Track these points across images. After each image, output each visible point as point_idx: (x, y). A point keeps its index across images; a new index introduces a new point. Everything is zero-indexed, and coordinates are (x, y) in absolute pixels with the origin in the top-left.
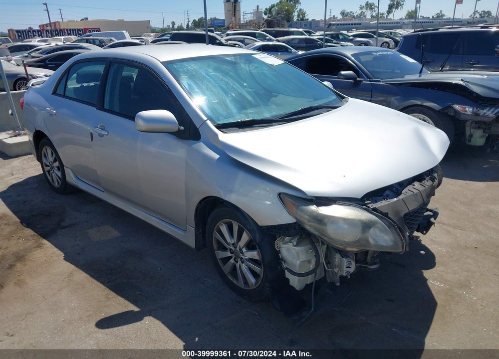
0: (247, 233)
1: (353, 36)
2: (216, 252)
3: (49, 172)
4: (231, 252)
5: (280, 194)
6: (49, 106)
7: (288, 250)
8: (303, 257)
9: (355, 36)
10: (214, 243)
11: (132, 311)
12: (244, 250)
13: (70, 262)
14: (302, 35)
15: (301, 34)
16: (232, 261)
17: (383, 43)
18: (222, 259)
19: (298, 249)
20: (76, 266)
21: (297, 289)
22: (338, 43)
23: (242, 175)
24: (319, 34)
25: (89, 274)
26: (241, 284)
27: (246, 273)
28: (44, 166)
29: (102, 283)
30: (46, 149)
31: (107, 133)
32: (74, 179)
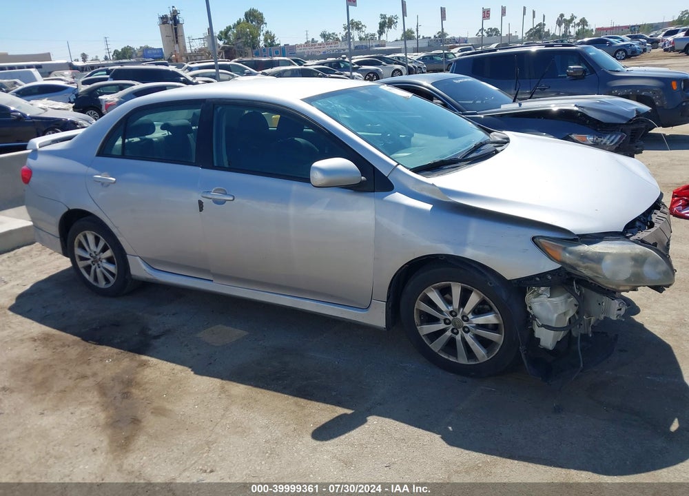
0: (478, 294)
1: (357, 63)
2: (418, 328)
3: (88, 268)
4: (446, 323)
5: (533, 239)
6: (98, 172)
7: (542, 304)
8: (562, 309)
9: (360, 63)
10: (415, 317)
11: (345, 414)
12: (470, 316)
13: (207, 376)
14: (290, 65)
15: (289, 63)
16: (449, 333)
17: (394, 72)
18: (427, 335)
19: (555, 300)
20: (222, 379)
21: (551, 348)
22: (342, 74)
23: (474, 224)
24: (315, 63)
25: (251, 385)
26: (463, 360)
27: (473, 345)
28: (78, 260)
29: (276, 390)
30: (85, 237)
31: (231, 198)
32: (148, 270)
